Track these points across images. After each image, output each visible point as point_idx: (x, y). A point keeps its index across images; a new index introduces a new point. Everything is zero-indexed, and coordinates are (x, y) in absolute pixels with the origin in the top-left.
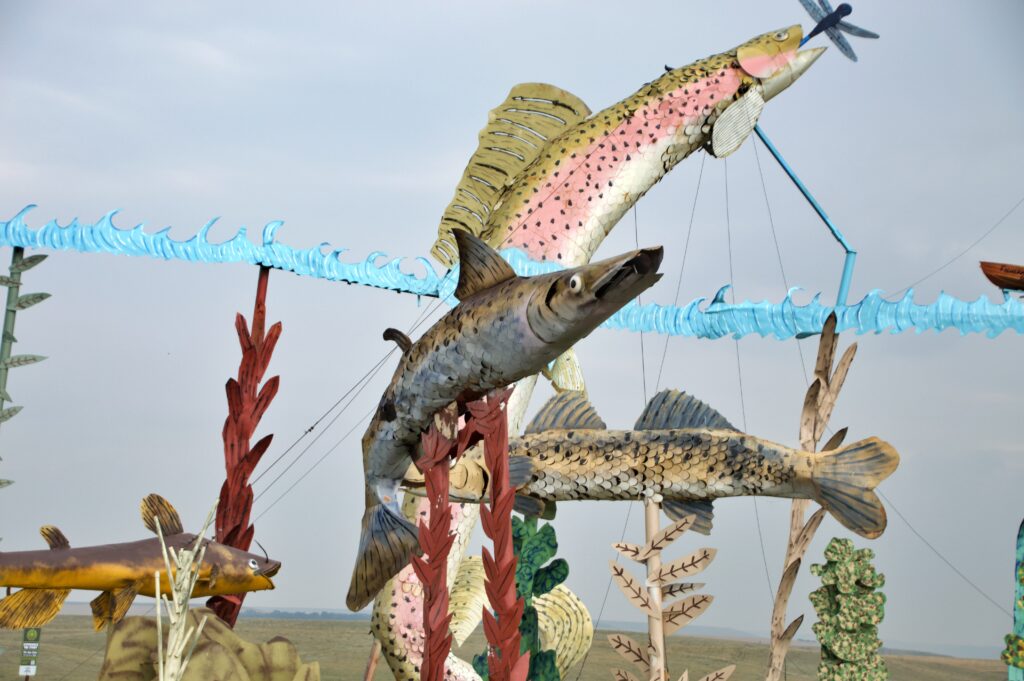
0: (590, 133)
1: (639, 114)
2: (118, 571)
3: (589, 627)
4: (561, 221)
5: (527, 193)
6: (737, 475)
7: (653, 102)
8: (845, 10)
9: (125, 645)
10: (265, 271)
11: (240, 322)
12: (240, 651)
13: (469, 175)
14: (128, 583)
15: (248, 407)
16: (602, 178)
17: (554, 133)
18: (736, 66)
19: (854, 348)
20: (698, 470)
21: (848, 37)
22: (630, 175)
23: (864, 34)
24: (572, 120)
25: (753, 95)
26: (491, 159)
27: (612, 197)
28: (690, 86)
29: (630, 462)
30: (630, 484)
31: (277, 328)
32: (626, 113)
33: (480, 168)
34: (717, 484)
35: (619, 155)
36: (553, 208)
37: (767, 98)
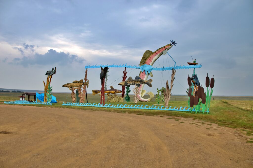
0: (152, 54)
1: (156, 52)
2: (108, 92)
3: (154, 95)
4: (150, 62)
5: (147, 60)
6: (141, 83)
7: (158, 51)
8: (175, 42)
9: (109, 97)
10: (126, 68)
11: (124, 72)
12: (118, 97)
13: (142, 58)
14: (109, 93)
15: (124, 79)
16: (153, 58)
17: (150, 54)
18: (165, 47)
19: (176, 71)
20: (138, 82)
21: (175, 44)
22: (156, 57)
23: (176, 44)
24: (151, 53)
25: (166, 50)
26: (144, 57)
27: (154, 59)
28: (161, 49)
29: (134, 82)
30: (134, 84)
31: (127, 72)
32: (155, 52)
33: (143, 58)
34: (140, 83)
35: (155, 56)
36: (149, 61)
37: (168, 50)
